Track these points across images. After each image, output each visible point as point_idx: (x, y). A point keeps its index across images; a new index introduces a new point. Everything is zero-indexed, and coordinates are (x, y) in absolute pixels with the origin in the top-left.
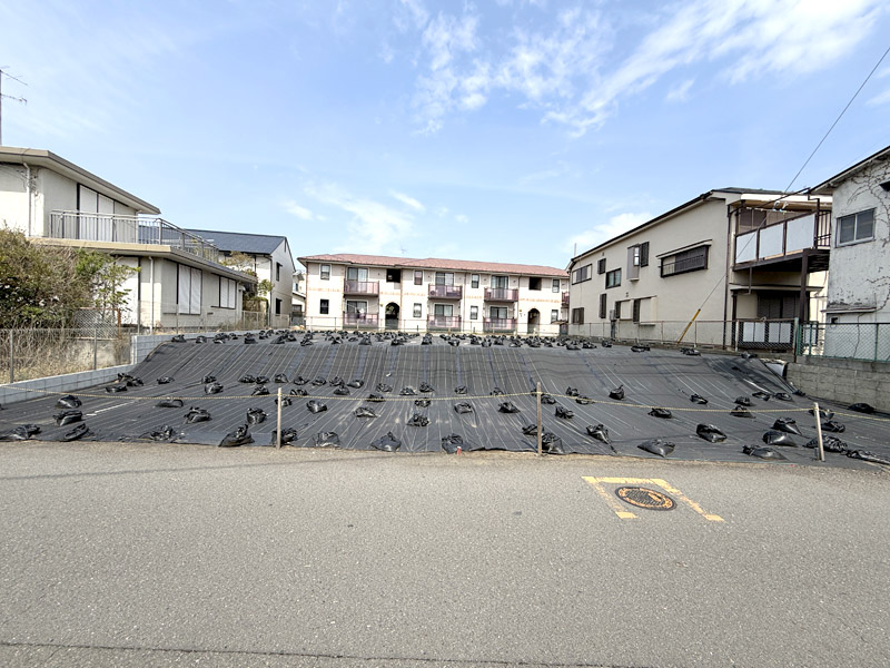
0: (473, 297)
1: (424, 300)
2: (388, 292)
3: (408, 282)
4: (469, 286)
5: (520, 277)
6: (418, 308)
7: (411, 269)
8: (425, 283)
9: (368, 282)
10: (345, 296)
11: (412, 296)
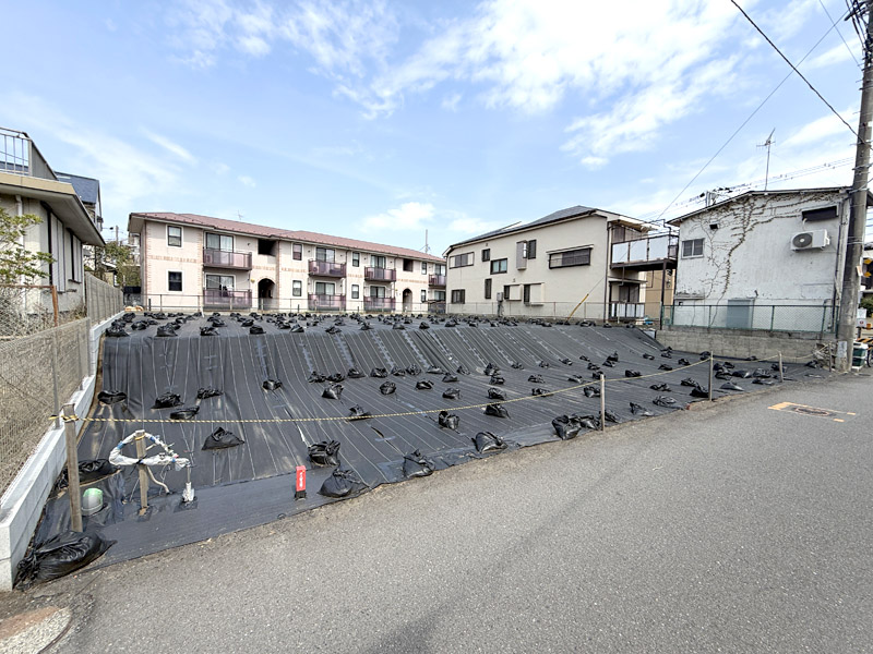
0: (355, 275)
1: (305, 277)
2: (262, 267)
3: (285, 255)
4: (350, 264)
5: (396, 258)
6: (297, 286)
7: (289, 242)
8: (305, 259)
9: (235, 252)
10: (205, 268)
11: (289, 272)
